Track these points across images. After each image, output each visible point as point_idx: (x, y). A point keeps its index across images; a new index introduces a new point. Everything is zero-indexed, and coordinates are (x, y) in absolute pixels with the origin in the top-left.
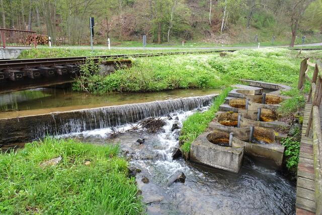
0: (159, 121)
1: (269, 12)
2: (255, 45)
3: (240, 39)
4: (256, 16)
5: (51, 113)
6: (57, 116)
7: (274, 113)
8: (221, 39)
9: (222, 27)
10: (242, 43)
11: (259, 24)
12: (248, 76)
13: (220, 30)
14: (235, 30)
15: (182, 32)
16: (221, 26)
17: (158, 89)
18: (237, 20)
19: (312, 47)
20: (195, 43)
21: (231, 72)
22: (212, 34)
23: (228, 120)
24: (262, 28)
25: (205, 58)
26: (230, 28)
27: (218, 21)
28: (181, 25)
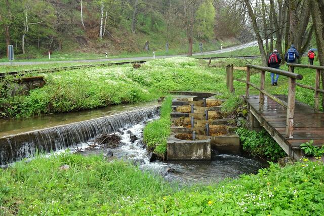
0: (114, 136)
1: (157, 14)
2: (146, 54)
3: (128, 47)
4: (141, 18)
5: (4, 137)
6: (12, 139)
7: (219, 113)
8: (102, 47)
9: (101, 32)
10: (131, 52)
11: (147, 27)
12: (175, 88)
13: (99, 36)
14: (119, 36)
15: (44, 39)
16: (99, 30)
17: (92, 107)
18: (119, 23)
19: (211, 55)
20: (67, 55)
21: (156, 85)
22: (88, 42)
23: (181, 125)
24: (152, 33)
25: (119, 71)
26: (111, 33)
27: (95, 23)
28: (40, 29)
